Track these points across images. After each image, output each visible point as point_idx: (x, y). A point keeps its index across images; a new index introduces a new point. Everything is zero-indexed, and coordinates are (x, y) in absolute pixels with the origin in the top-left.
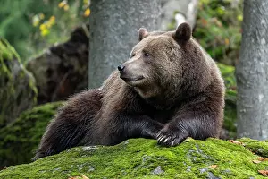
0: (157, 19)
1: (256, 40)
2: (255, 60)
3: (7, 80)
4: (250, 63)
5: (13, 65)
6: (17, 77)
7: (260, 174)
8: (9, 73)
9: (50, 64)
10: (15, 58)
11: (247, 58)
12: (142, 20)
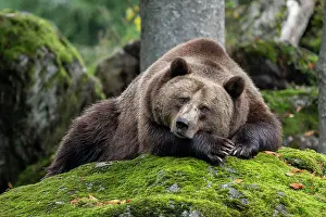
0: (218, 10)
3: (66, 86)
5: (74, 69)
6: (79, 82)
7: (292, 188)
8: (68, 78)
9: (124, 66)
10: (76, 60)
12: (200, 12)
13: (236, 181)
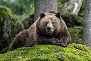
1: (89, 11)
2: (89, 18)
3: (14, 26)
4: (87, 19)
5: (16, 21)
8: (14, 24)
9: (30, 20)
11: (86, 17)
12: (51, 6)
13: (61, 53)
